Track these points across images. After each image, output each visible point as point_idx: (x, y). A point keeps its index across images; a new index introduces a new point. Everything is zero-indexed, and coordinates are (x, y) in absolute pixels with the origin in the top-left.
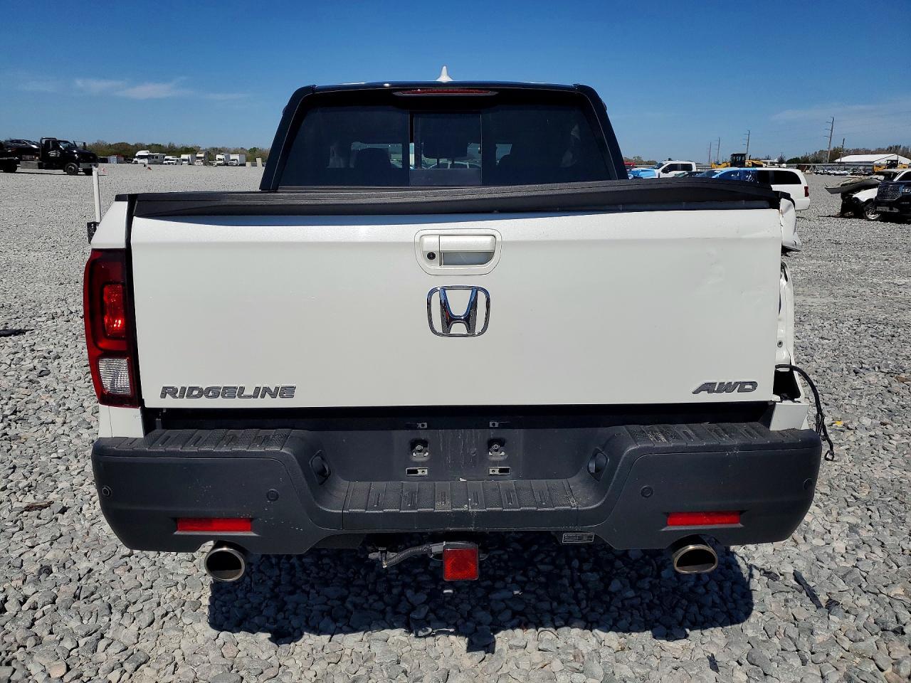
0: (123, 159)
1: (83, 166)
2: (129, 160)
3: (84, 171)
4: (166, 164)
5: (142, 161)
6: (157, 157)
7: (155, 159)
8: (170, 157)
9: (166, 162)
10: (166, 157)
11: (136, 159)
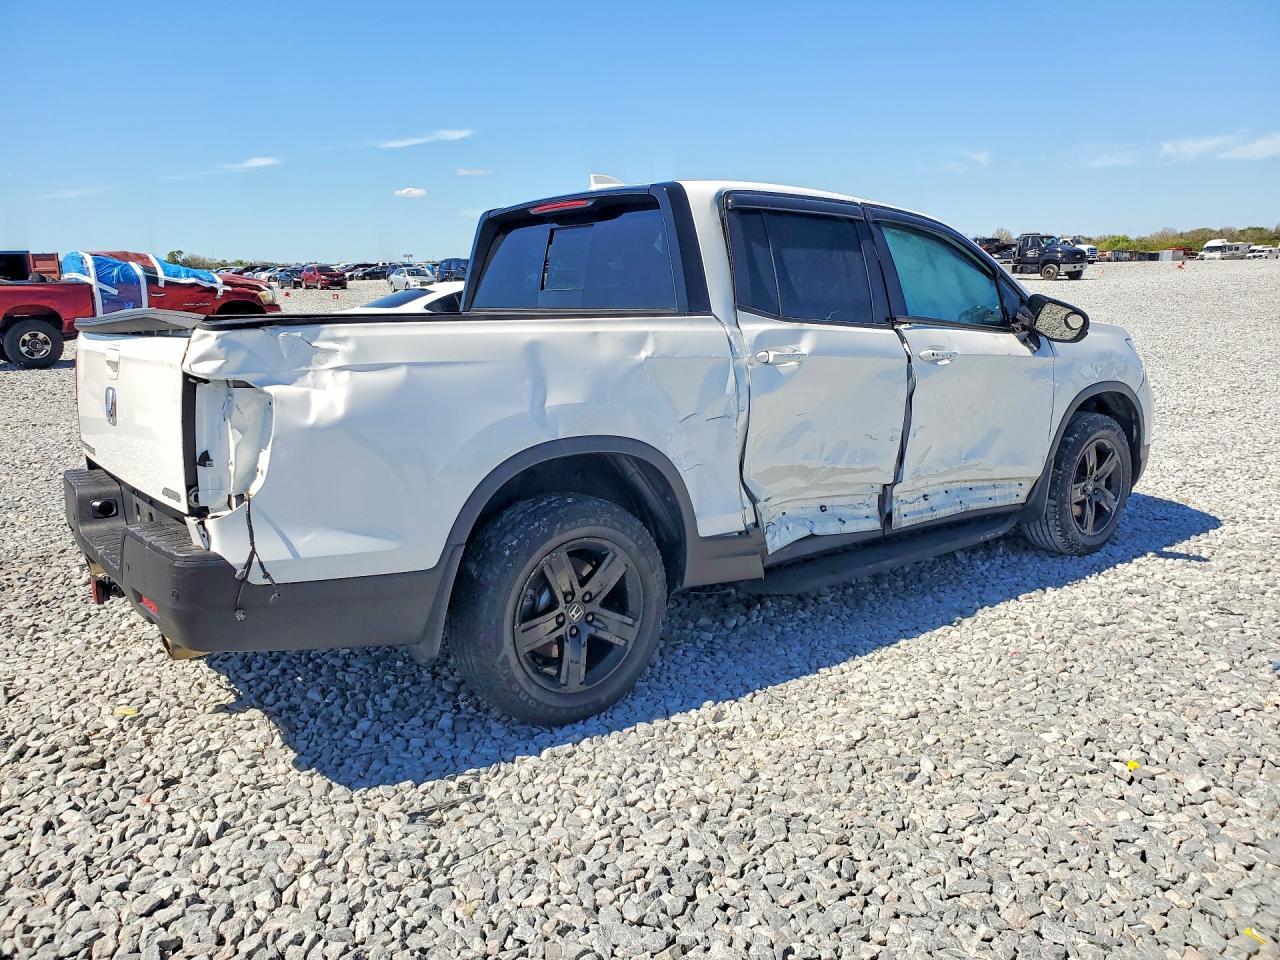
0: (1182, 253)
1: (1065, 268)
2: (1192, 254)
3: (1067, 273)
4: (1249, 258)
5: (1212, 255)
6: (1237, 249)
7: (1233, 252)
8: (1260, 248)
9: (1251, 255)
10: (1253, 248)
11: (1202, 253)
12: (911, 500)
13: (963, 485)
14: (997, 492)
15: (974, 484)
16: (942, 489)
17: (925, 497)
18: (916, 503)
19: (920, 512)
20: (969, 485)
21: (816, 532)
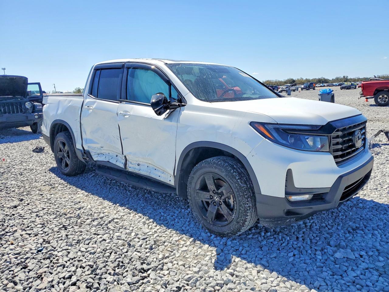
12: (133, 163)
13: (154, 167)
14: (162, 175)
15: (157, 168)
16: (147, 165)
17: (139, 165)
18: (134, 165)
19: (135, 169)
20: (156, 168)
21: (110, 161)
